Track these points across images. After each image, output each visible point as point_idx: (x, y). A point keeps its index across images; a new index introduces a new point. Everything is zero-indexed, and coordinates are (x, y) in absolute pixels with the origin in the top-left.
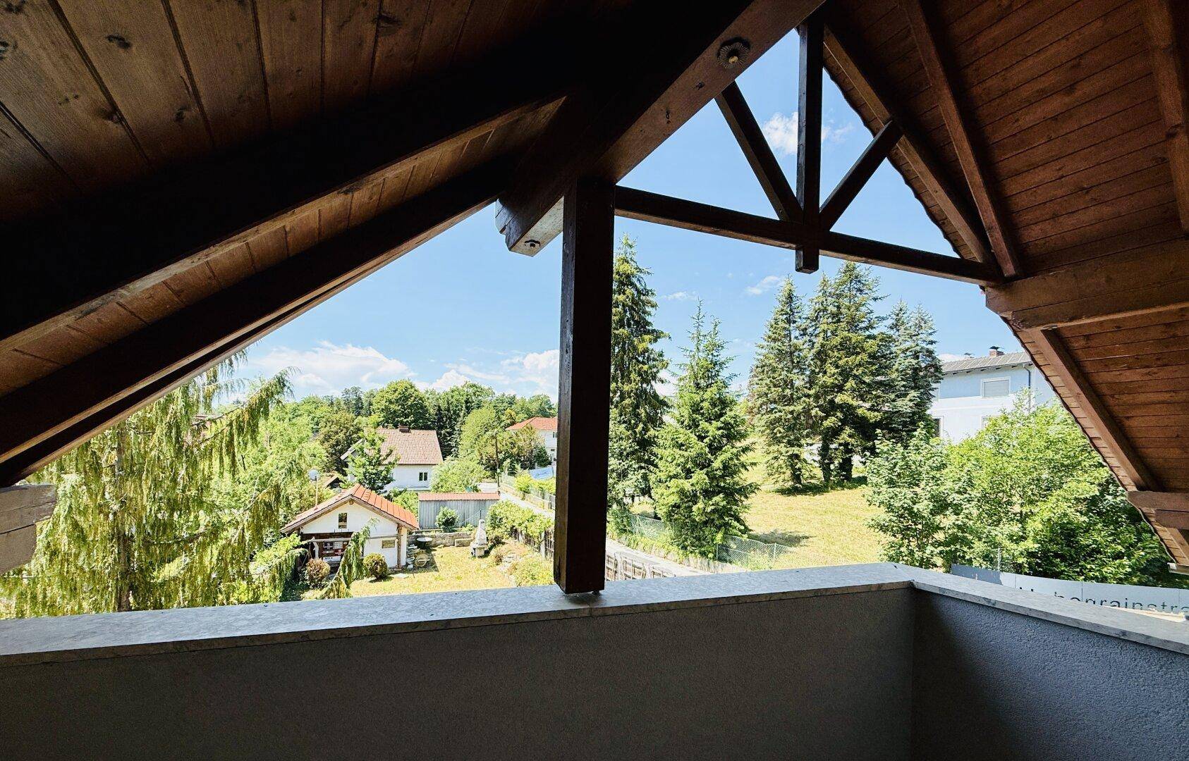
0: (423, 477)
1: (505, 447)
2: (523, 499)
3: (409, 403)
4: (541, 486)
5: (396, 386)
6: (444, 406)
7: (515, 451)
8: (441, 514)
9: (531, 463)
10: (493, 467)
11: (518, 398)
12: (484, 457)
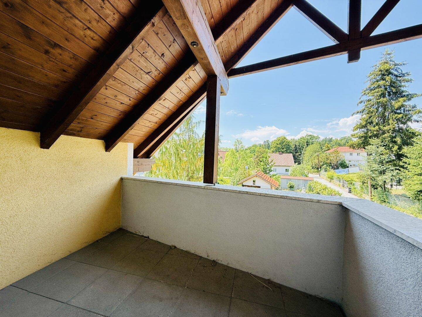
0: (287, 170)
1: (324, 160)
2: (330, 182)
3: (284, 144)
4: (338, 177)
5: (279, 139)
6: (297, 144)
7: (329, 161)
8: (288, 184)
9: (337, 167)
10: (318, 168)
11: (333, 139)
12: (314, 164)
